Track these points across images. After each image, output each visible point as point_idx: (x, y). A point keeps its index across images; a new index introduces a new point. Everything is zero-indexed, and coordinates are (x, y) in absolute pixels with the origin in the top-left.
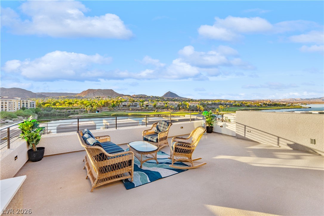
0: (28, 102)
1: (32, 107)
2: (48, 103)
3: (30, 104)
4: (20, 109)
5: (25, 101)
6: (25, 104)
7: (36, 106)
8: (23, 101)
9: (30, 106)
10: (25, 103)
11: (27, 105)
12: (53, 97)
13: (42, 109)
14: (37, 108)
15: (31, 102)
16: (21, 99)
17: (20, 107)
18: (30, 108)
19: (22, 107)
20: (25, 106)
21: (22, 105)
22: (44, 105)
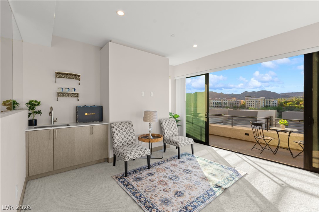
0: (271, 101)
1: (274, 106)
2: (290, 102)
3: (272, 103)
4: (264, 107)
5: (268, 100)
6: (268, 103)
7: (278, 105)
8: (266, 100)
9: (272, 104)
10: (268, 101)
11: (270, 104)
12: (298, 97)
13: (283, 108)
14: (279, 107)
15: (273, 100)
16: (265, 98)
17: (264, 105)
18: (272, 106)
19: (265, 105)
20: (268, 105)
21: (265, 103)
22: (286, 103)
